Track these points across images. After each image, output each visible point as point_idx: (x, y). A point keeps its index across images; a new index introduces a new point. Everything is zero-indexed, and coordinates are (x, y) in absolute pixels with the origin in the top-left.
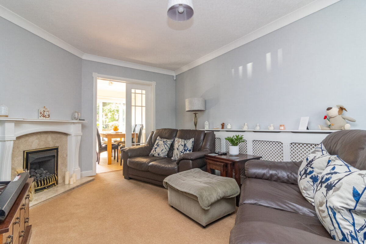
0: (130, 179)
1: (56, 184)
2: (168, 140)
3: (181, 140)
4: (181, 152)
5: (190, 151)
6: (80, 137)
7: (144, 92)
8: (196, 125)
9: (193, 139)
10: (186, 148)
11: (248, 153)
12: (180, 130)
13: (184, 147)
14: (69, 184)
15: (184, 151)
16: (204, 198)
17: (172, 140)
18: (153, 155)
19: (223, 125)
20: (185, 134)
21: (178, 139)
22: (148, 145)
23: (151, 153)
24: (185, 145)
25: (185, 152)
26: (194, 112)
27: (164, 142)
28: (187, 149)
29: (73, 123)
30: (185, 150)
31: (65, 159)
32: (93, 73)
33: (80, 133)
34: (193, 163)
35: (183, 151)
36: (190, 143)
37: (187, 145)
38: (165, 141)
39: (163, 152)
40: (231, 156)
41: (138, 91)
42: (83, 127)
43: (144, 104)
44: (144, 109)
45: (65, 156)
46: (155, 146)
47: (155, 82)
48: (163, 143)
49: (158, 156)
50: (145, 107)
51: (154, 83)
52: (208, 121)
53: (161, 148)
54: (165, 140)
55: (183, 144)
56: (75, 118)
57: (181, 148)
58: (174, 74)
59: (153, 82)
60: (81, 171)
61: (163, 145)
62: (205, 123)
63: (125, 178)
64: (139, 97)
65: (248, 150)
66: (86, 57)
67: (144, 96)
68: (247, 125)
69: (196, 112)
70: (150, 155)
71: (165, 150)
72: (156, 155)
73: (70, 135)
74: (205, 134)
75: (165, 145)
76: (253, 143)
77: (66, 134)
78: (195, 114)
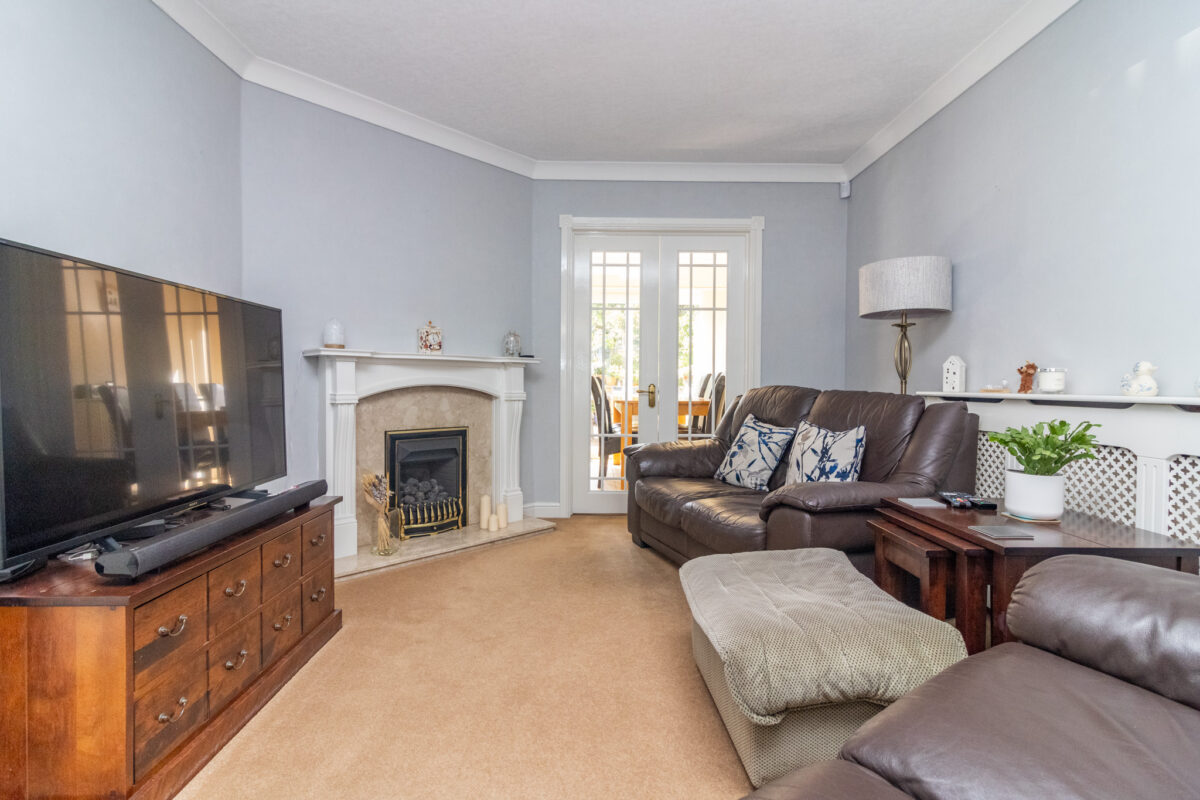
0: (644, 545)
1: (460, 525)
2: (775, 429)
3: (815, 430)
4: (809, 478)
5: (843, 475)
6: (521, 404)
7: (722, 258)
8: (903, 376)
9: (862, 428)
10: (828, 465)
12: (826, 392)
13: (821, 460)
14: (488, 530)
15: (821, 476)
17: (791, 431)
18: (724, 479)
19: (1028, 376)
20: (838, 411)
21: (807, 426)
22: (717, 443)
23: (718, 472)
24: (825, 451)
25: (823, 479)
26: (899, 321)
27: (760, 433)
28: (833, 469)
29: (503, 363)
30: (823, 472)
31: (485, 462)
32: (561, 216)
33: (520, 392)
34: (814, 527)
35: (817, 473)
36: (845, 448)
37: (834, 453)
38: (764, 430)
39: (752, 469)
41: (701, 258)
42: (529, 375)
43: (722, 302)
44: (722, 316)
45: (486, 454)
46: (734, 448)
47: (762, 218)
48: (756, 439)
49: (736, 482)
50: (725, 312)
51: (756, 223)
53: (750, 463)
54: (766, 427)
55: (818, 447)
56: (508, 350)
57: (811, 463)
58: (842, 176)
59: (753, 218)
60: (525, 502)
61: (755, 447)
62: (946, 365)
63: (634, 541)
64: (703, 276)
65: (1140, 505)
66: (543, 171)
67: (722, 273)
69: (905, 319)
70: (716, 477)
71: (759, 465)
72: (731, 478)
73: (496, 398)
74: (923, 413)
75: (763, 446)
76: (1178, 469)
77: (489, 397)
78: (903, 327)
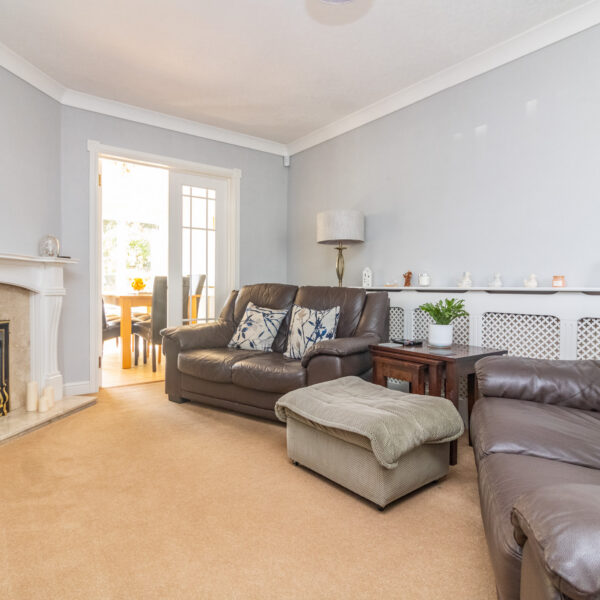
0: (184, 401)
1: (5, 411)
2: (274, 311)
3: (307, 311)
4: (310, 339)
5: (330, 336)
6: (60, 299)
7: (212, 194)
8: (340, 277)
9: (338, 308)
10: (321, 331)
11: (471, 343)
12: (303, 288)
13: (316, 328)
14: (38, 411)
15: (317, 337)
16: (385, 441)
17: (285, 311)
18: (239, 347)
19: (408, 278)
20: (318, 298)
21: (299, 308)
22: (225, 323)
23: (232, 342)
24: (318, 322)
25: (319, 339)
26: (338, 246)
27: (264, 315)
28: (324, 333)
29: (44, 263)
30: (318, 335)
31: (25, 351)
32: (89, 141)
33: (60, 288)
35: (315, 336)
36: (329, 319)
37: (324, 323)
38: (266, 312)
39: (262, 338)
40: (434, 347)
41: (199, 191)
42: (68, 277)
43: (212, 225)
44: (212, 235)
45: (24, 343)
46: (243, 325)
47: (240, 171)
48: (262, 318)
49: (250, 348)
50: (214, 233)
51: (237, 173)
52: (371, 268)
53: (257, 330)
54: (267, 311)
55: (314, 321)
56: (47, 251)
57: (309, 330)
58: (285, 152)
59: (235, 170)
60: (64, 383)
61: (263, 323)
62: (364, 272)
63: (171, 399)
64: (199, 205)
65: (471, 337)
66: (69, 99)
67: (212, 205)
68: (470, 277)
69: (340, 245)
70: (229, 346)
71: (267, 335)
72: (246, 345)
73: (35, 293)
74: (367, 298)
75: (269, 324)
76: (486, 319)
77: (25, 291)
78: (340, 249)
